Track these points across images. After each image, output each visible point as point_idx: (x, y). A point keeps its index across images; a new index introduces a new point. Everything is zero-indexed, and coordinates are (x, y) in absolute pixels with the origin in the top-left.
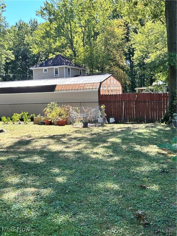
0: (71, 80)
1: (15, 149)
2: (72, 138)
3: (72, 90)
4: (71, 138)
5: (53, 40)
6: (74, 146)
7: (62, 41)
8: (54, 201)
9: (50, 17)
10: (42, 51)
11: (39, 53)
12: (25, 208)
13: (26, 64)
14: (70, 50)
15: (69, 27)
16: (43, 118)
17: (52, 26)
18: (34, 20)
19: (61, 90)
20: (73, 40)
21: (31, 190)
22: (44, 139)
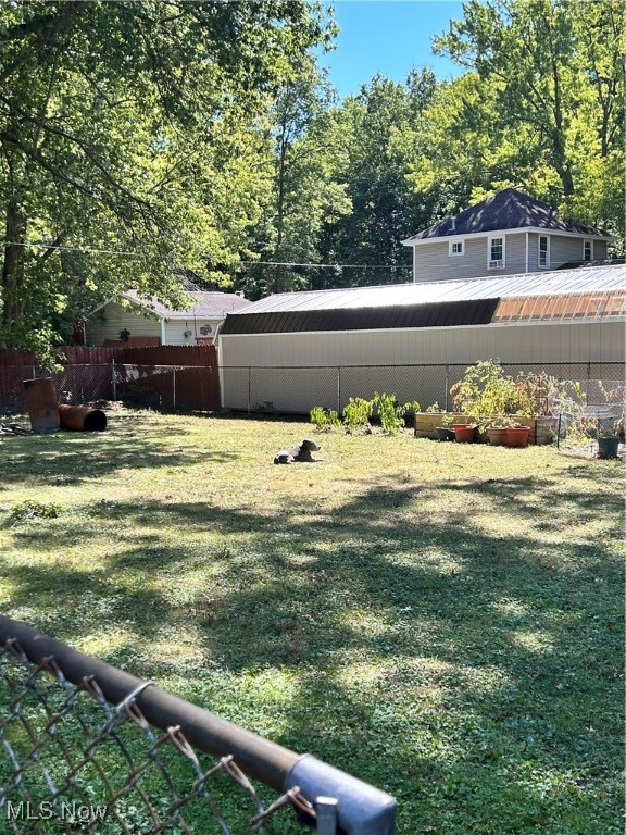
0: (553, 282)
1: (360, 520)
2: (560, 496)
3: (556, 316)
4: (554, 493)
5: (490, 136)
6: (570, 523)
7: (521, 140)
8: (515, 714)
9: (483, 57)
10: (448, 178)
11: (436, 188)
12: (417, 725)
13: (391, 228)
14: (550, 171)
15: (552, 85)
16: (447, 418)
17: (487, 88)
18: (424, 70)
19: (515, 318)
20: (565, 133)
21: (431, 666)
22: (456, 492)
